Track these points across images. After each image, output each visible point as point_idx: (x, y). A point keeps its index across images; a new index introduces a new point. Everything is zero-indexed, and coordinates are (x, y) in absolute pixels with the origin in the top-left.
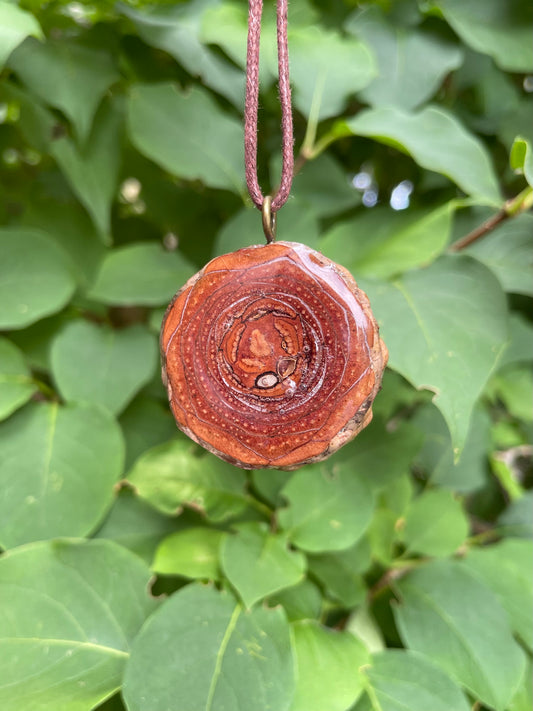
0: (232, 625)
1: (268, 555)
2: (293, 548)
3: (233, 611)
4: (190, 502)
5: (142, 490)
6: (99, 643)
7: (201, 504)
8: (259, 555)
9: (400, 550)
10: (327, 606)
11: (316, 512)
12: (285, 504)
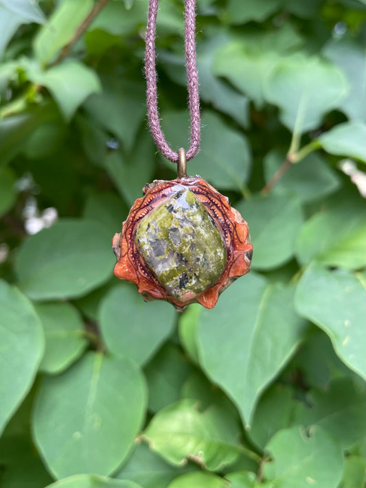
5: (156, 445)
11: (295, 468)
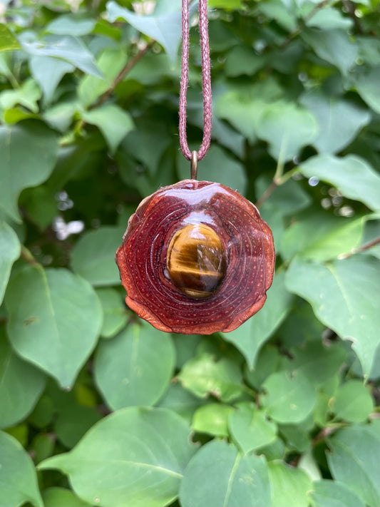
0: (236, 465)
1: (255, 424)
2: (269, 419)
3: (236, 456)
4: (212, 390)
6: (166, 468)
7: (218, 392)
8: (250, 423)
9: (331, 417)
10: (287, 450)
12: (264, 392)
